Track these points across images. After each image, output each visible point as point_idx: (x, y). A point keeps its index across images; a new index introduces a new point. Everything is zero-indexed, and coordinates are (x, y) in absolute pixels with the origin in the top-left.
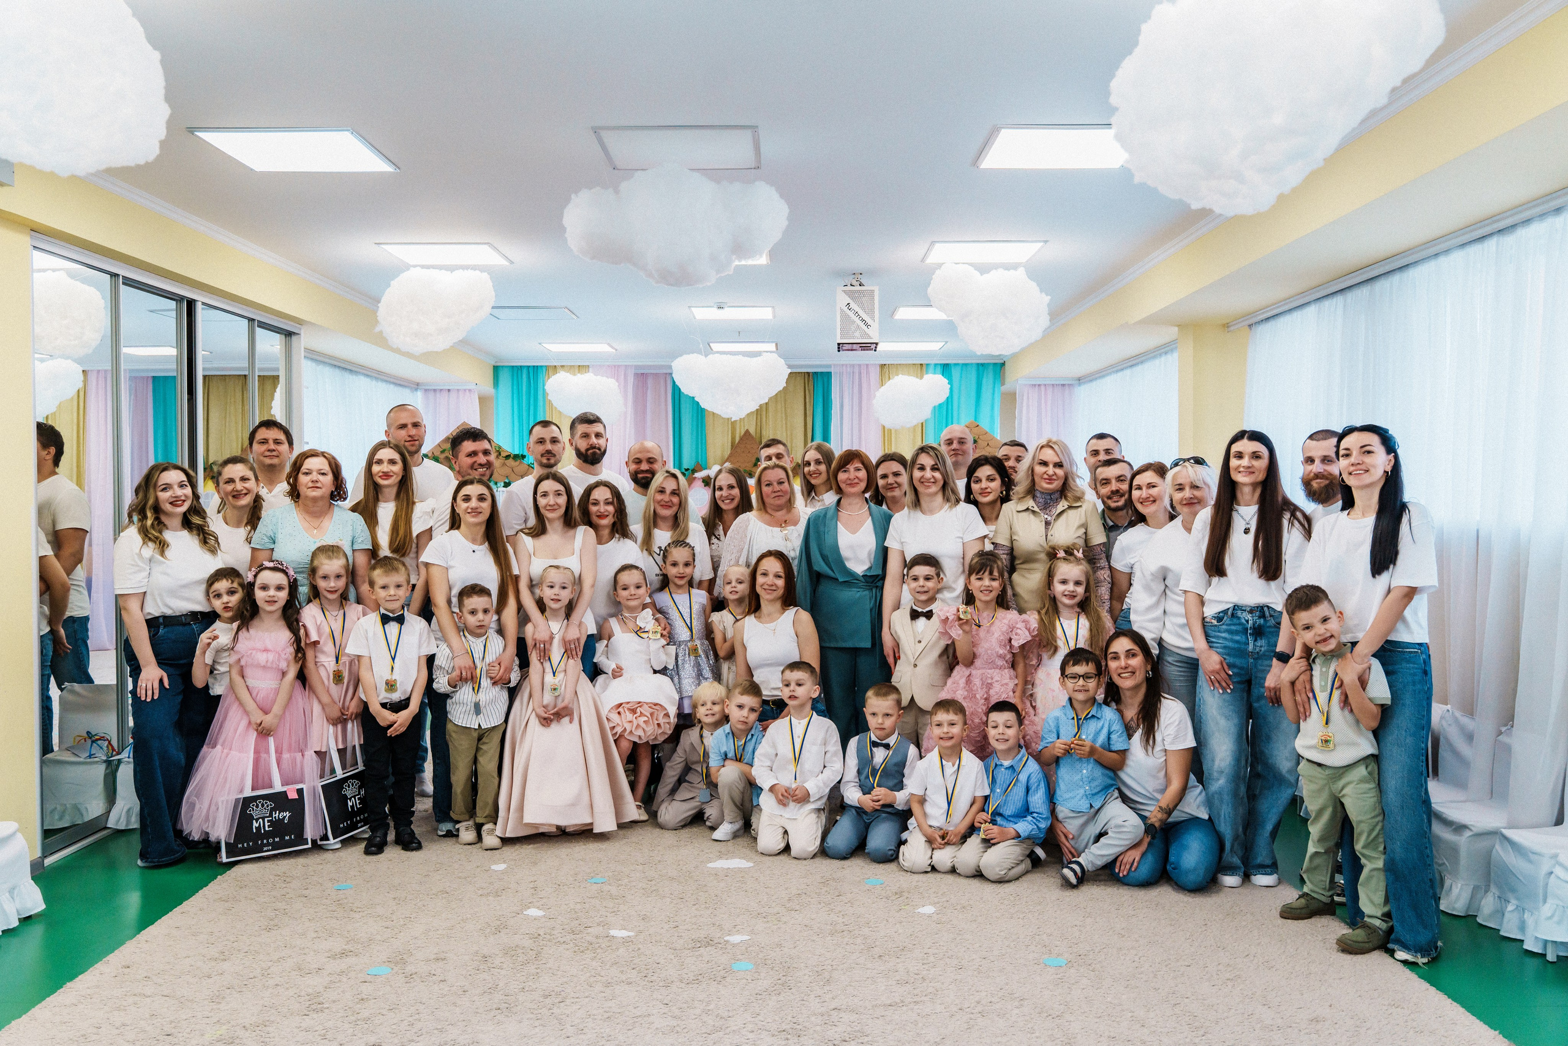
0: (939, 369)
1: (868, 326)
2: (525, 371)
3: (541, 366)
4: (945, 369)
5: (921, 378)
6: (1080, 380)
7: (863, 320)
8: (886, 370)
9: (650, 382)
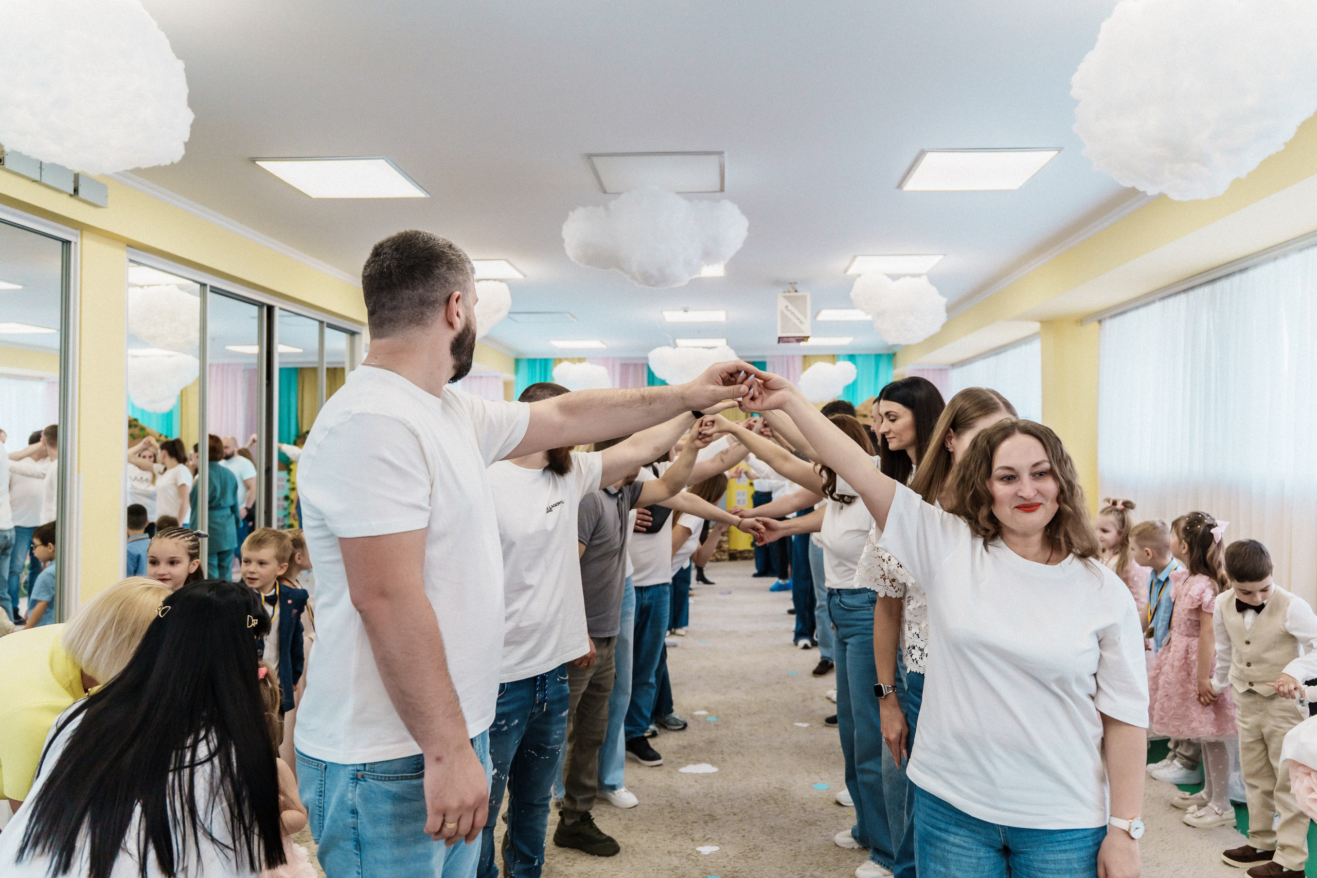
0: (847, 358)
1: (801, 322)
2: (538, 363)
3: (550, 359)
4: (852, 358)
5: (834, 363)
6: (954, 365)
7: (798, 319)
8: (807, 360)
9: (631, 370)
